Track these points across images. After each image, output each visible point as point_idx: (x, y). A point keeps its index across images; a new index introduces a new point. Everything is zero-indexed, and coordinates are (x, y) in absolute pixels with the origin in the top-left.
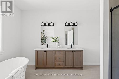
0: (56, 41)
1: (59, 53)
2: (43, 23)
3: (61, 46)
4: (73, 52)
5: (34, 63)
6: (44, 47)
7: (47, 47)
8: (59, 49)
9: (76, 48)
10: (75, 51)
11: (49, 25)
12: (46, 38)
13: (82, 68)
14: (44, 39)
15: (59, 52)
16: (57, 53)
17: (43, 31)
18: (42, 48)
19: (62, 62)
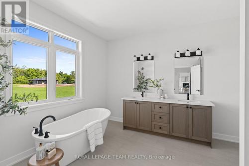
0: (157, 86)
1: (160, 108)
2: (135, 56)
3: (166, 95)
4: (187, 107)
5: (121, 120)
6: (137, 96)
7: (143, 96)
8: (162, 101)
9: (198, 100)
10: (192, 107)
11: (146, 58)
12: (147, 80)
13: (210, 143)
14: (143, 83)
15: (160, 106)
16: (157, 107)
17: (143, 69)
18: (134, 98)
19: (166, 125)
